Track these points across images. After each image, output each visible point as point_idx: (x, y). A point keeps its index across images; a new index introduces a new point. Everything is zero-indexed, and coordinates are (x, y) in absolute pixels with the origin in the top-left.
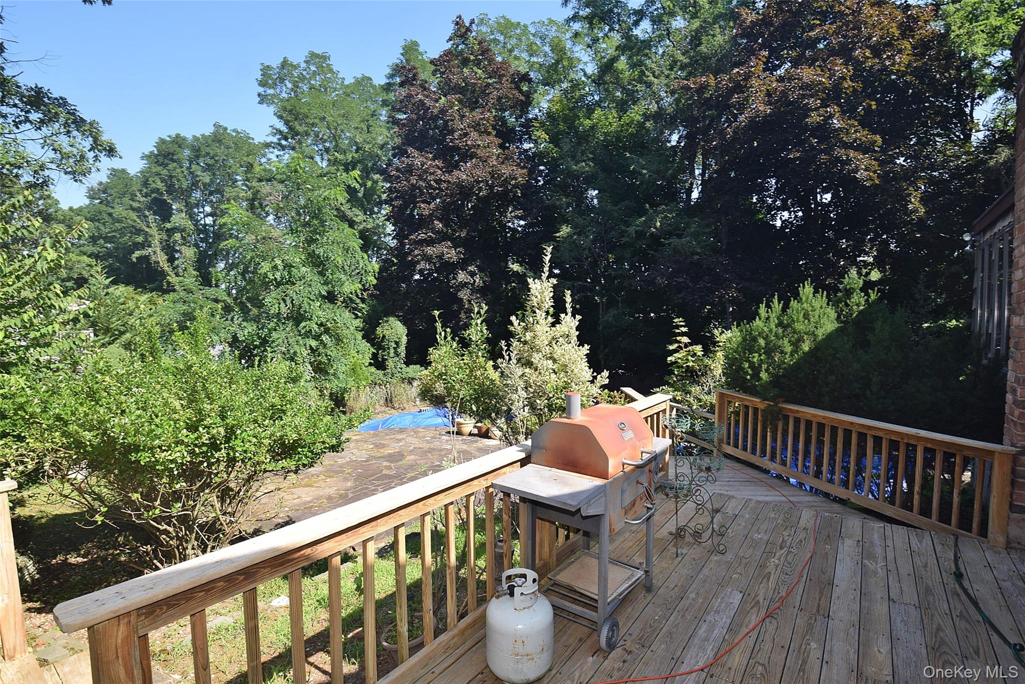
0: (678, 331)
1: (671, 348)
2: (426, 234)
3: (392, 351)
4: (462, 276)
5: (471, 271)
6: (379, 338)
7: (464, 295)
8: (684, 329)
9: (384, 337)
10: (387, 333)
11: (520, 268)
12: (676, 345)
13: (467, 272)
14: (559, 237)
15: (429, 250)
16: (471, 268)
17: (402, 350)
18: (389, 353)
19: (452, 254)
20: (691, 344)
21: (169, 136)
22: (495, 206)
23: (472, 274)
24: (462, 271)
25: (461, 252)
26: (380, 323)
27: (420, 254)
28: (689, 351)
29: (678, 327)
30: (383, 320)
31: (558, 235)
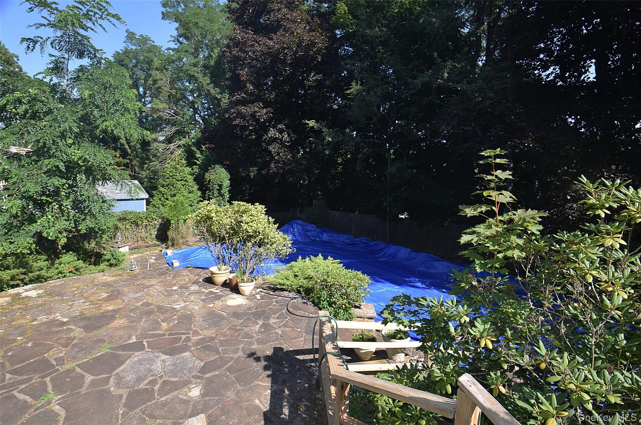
0: (489, 177)
1: (470, 212)
2: (240, 95)
3: (216, 192)
4: (272, 133)
5: (280, 128)
6: (206, 181)
7: (273, 148)
8: (505, 175)
9: (210, 180)
10: (212, 177)
11: (316, 124)
12: (484, 209)
13: (277, 129)
14: (349, 94)
15: (243, 109)
16: (280, 126)
17: (225, 191)
18: (213, 194)
19: (263, 113)
20: (514, 207)
21: (121, 50)
22: (300, 72)
23: (281, 131)
24: (273, 129)
25: (270, 112)
26: (209, 169)
27: (234, 112)
28: (511, 221)
29: (489, 169)
30: (211, 167)
31: (348, 92)
